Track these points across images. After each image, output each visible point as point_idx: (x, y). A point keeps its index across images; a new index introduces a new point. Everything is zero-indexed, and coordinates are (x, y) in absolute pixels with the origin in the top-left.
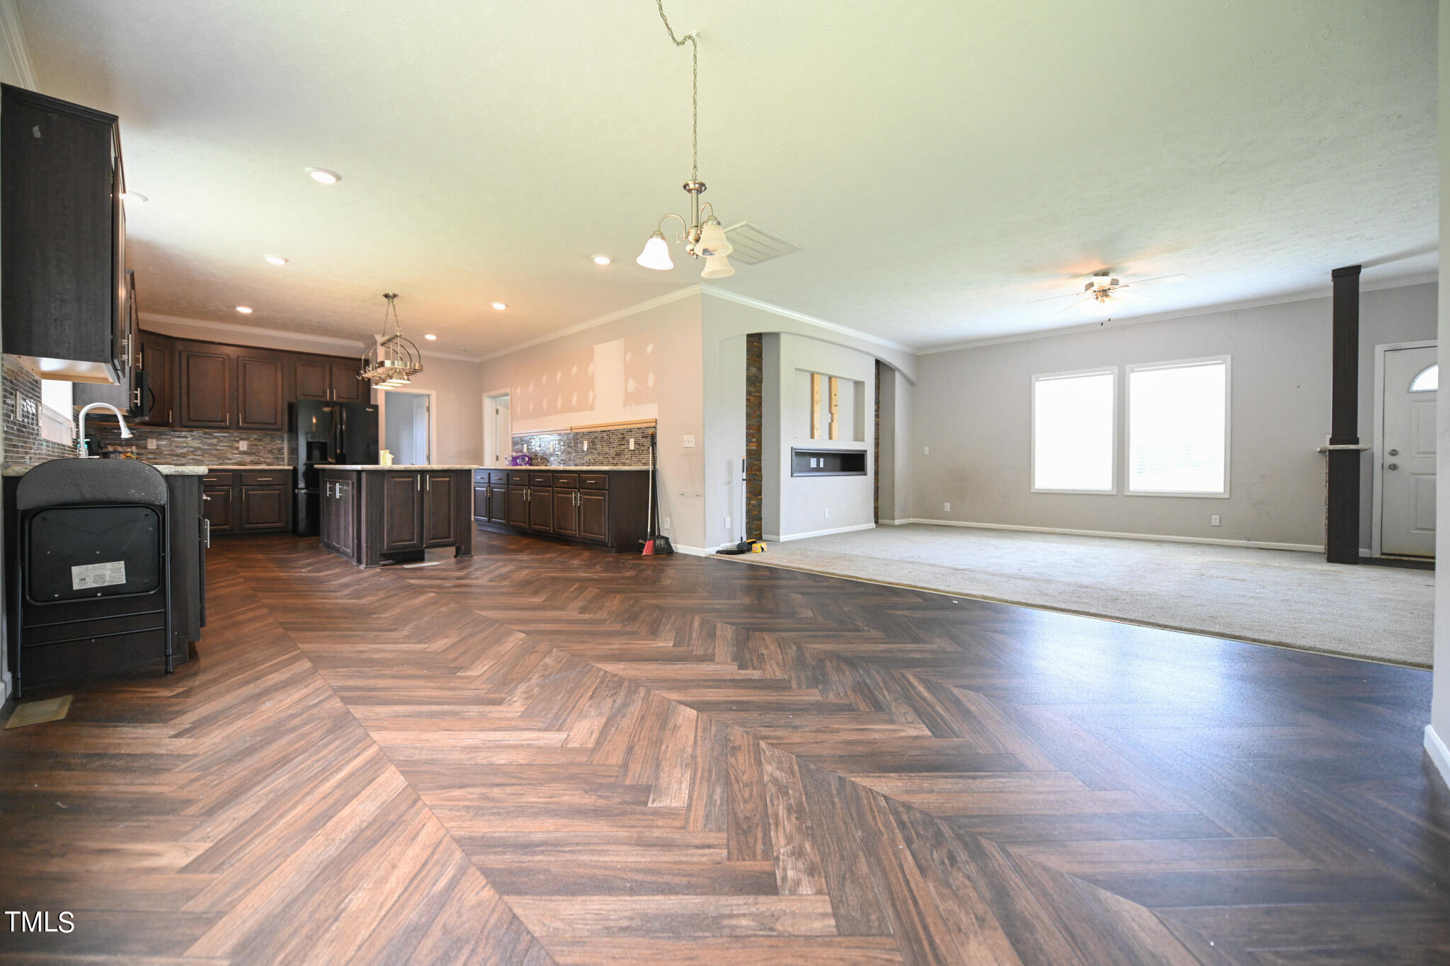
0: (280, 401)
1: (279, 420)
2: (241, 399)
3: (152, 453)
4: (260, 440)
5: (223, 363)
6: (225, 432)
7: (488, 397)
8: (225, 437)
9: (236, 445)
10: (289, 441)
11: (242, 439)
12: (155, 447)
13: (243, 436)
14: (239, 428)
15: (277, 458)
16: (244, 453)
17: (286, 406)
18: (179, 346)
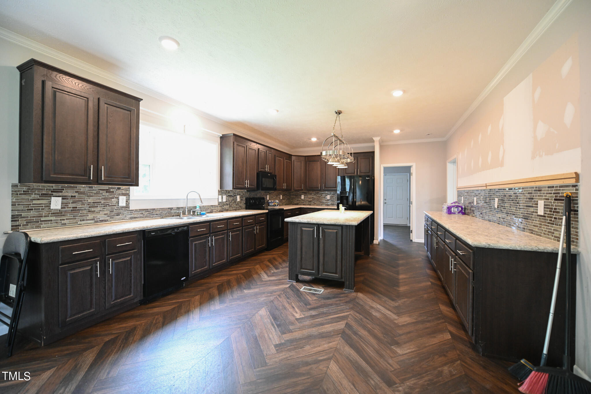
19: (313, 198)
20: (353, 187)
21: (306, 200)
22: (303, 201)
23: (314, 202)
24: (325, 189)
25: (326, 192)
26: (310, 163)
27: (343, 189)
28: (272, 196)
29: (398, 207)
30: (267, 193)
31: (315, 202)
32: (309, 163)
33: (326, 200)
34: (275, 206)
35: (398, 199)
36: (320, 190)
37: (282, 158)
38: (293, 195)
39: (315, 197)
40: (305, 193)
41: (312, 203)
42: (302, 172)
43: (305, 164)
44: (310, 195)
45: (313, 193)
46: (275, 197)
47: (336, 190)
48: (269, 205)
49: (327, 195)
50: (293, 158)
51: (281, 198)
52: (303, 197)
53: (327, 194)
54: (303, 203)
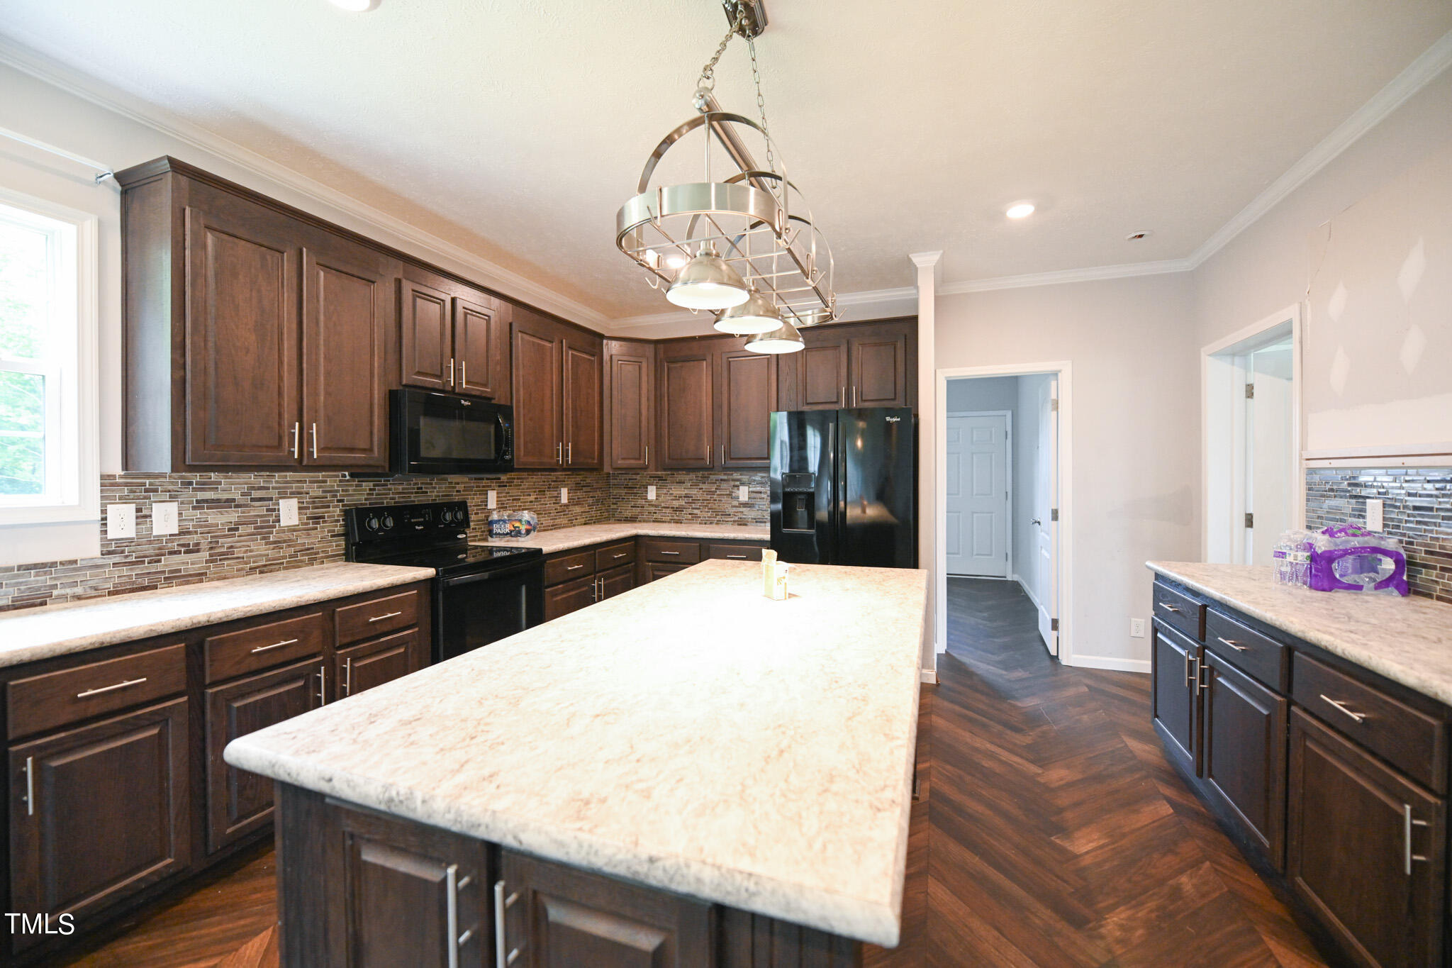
2: (725, 419)
4: (763, 485)
5: (706, 366)
6: (725, 474)
8: (723, 481)
11: (743, 484)
13: (745, 479)
14: (724, 468)
18: (661, 352)
19: (687, 496)
20: (832, 455)
21: (663, 505)
22: (653, 509)
23: (690, 511)
24: (726, 466)
25: (736, 475)
26: (672, 365)
27: (796, 466)
28: (514, 492)
29: (975, 519)
30: (484, 482)
31: (695, 511)
32: (668, 369)
33: (735, 503)
34: (516, 536)
35: (976, 495)
36: (711, 469)
37: (551, 342)
38: (617, 486)
39: (694, 492)
40: (660, 478)
41: (685, 515)
42: (644, 400)
43: (656, 371)
44: (678, 486)
45: (687, 477)
46: (532, 498)
47: (767, 469)
48: (491, 533)
49: (738, 486)
50: (612, 348)
51: (564, 500)
52: (652, 493)
53: (738, 483)
54: (655, 516)
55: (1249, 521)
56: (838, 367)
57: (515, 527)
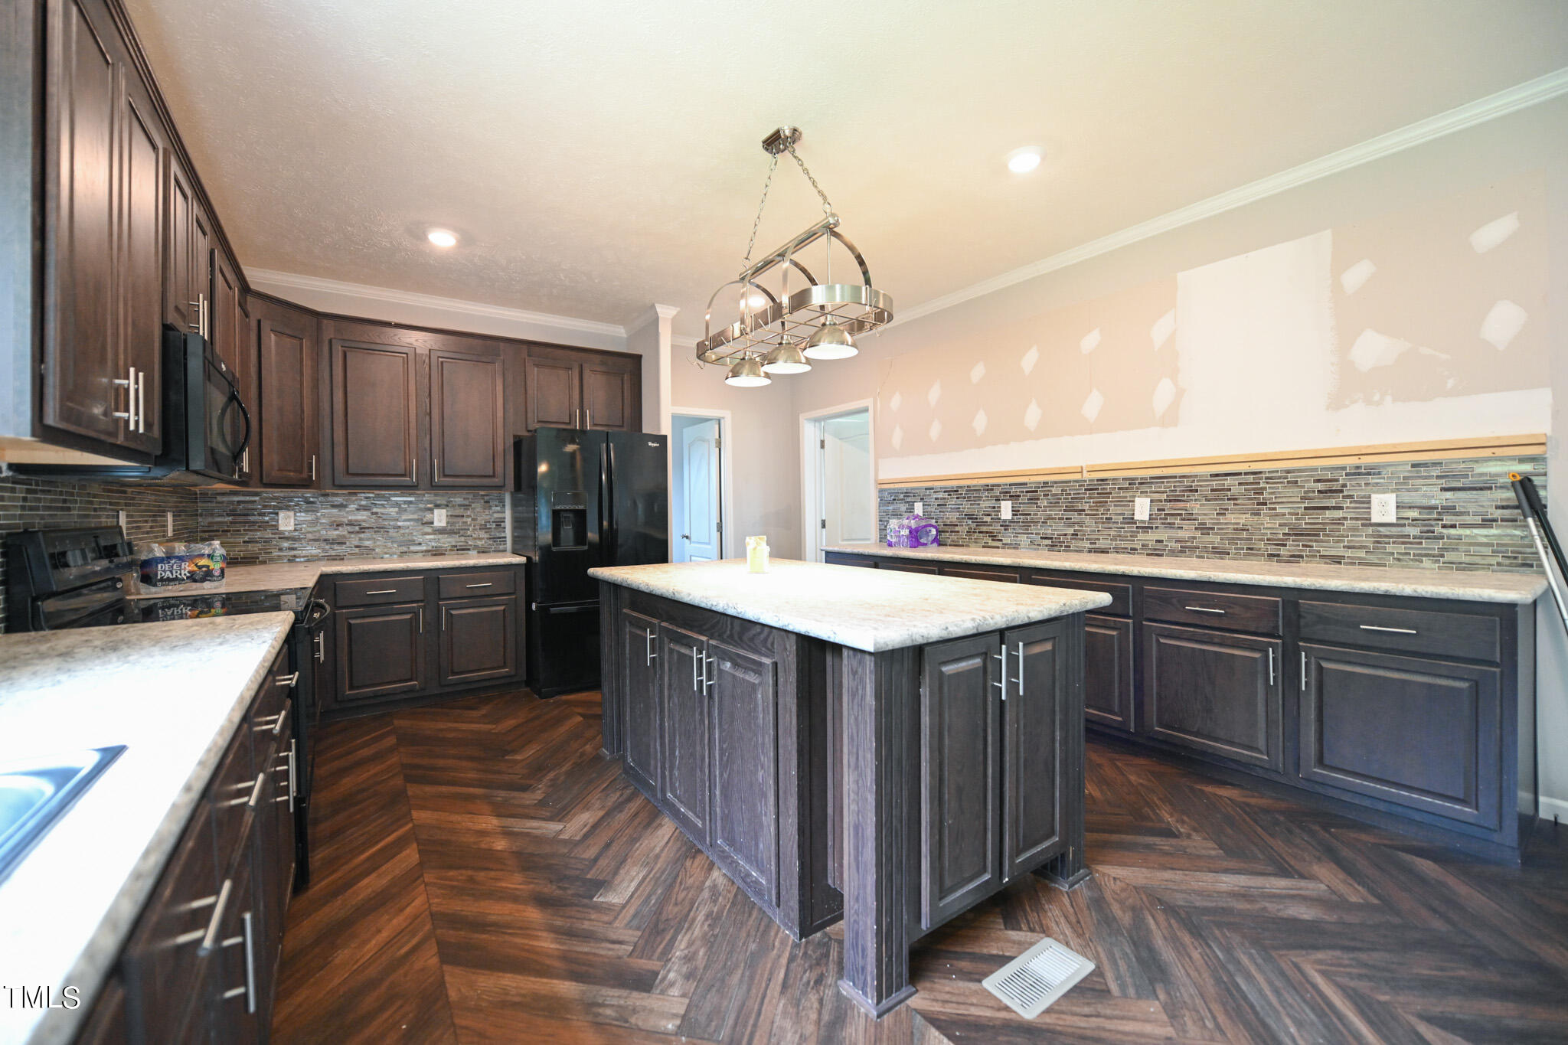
0: (500, 432)
1: (499, 469)
2: (436, 428)
3: (287, 539)
4: (466, 507)
5: (406, 361)
6: (410, 495)
7: (809, 420)
8: (410, 502)
9: (428, 516)
10: (515, 505)
11: (438, 506)
12: (292, 528)
13: (441, 500)
14: (433, 487)
15: (494, 539)
16: (441, 531)
17: (510, 441)
18: (329, 330)
55: (824, 526)
56: (570, 388)
57: (200, 567)
